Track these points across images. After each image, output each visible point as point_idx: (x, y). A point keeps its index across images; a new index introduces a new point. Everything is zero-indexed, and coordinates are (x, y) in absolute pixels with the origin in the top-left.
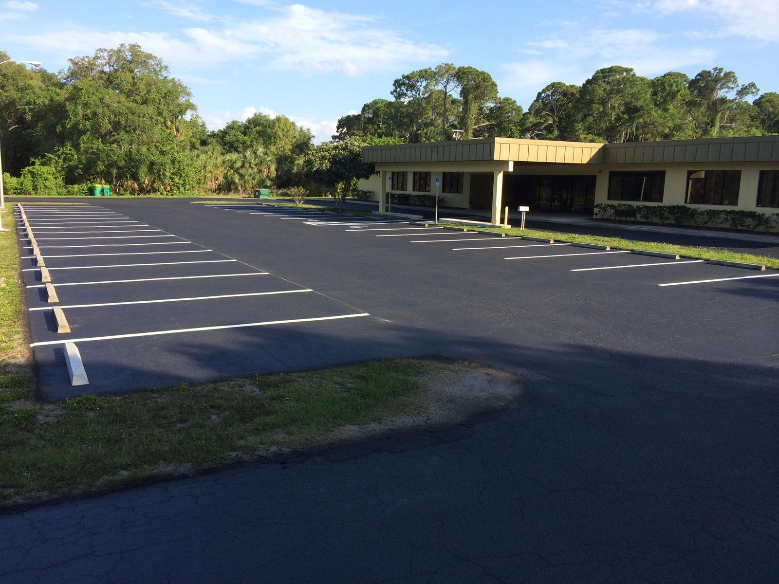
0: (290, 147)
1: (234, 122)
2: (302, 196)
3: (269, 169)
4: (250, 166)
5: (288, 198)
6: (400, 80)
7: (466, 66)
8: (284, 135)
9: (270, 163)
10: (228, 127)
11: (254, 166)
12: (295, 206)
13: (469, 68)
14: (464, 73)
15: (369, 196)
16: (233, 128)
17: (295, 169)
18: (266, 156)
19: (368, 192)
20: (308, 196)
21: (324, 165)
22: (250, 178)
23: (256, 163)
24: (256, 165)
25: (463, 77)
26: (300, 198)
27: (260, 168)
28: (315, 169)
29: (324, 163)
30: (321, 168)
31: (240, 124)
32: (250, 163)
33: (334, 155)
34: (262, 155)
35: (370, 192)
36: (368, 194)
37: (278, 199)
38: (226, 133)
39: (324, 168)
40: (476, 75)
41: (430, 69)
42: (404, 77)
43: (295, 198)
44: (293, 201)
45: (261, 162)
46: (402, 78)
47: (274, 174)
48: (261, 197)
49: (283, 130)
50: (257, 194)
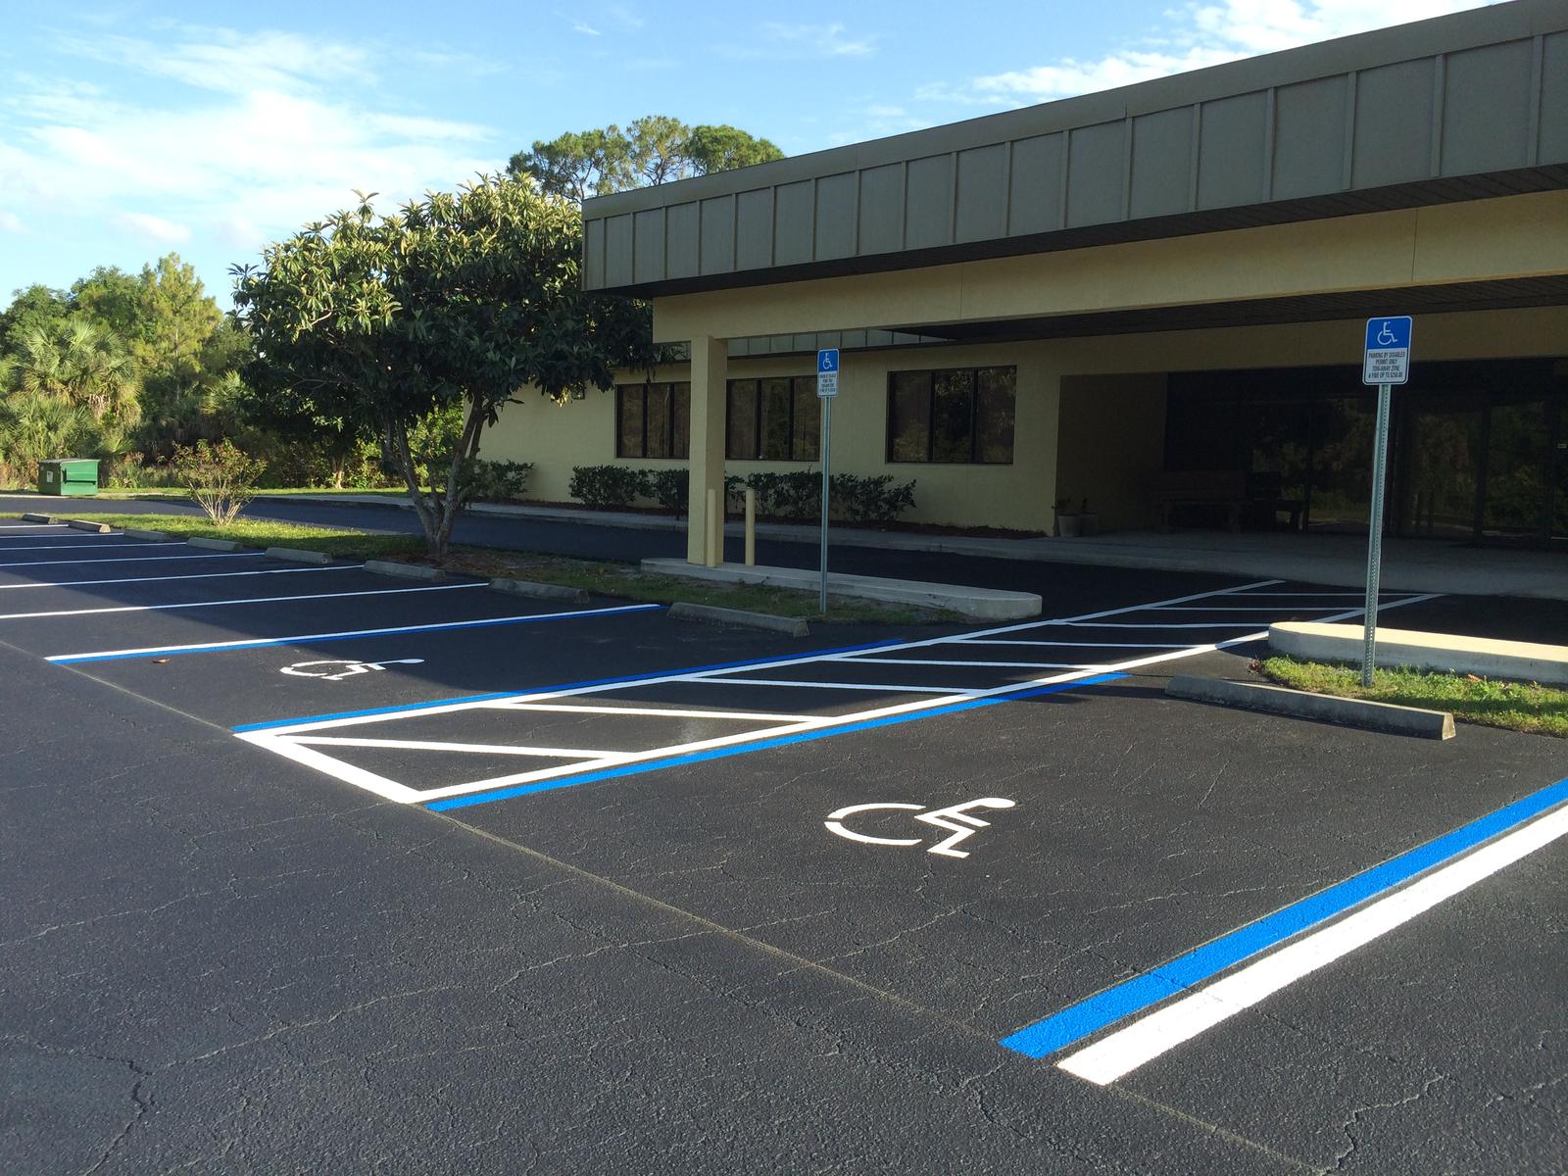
0: (198, 347)
1: (36, 291)
2: (235, 481)
3: (115, 395)
4: (43, 386)
5: (178, 492)
6: (528, 158)
7: (716, 124)
8: (175, 313)
9: (118, 376)
10: (18, 304)
11: (59, 386)
12: (202, 528)
13: (724, 128)
14: (716, 140)
15: (518, 483)
16: (32, 306)
17: (212, 403)
18: (104, 353)
19: (511, 466)
20: (260, 482)
21: (362, 304)
22: (41, 425)
23: (66, 377)
24: (66, 383)
25: (715, 151)
26: (224, 491)
27: (79, 394)
28: (306, 324)
29: (361, 295)
30: (341, 324)
31: (54, 296)
32: (43, 376)
33: (414, 255)
34: (89, 350)
35: (520, 468)
36: (511, 475)
37: (140, 499)
38: (13, 319)
39: (365, 321)
40: (749, 147)
41: (612, 128)
42: (540, 149)
43: (200, 491)
44: (189, 504)
45: (85, 371)
46: (532, 152)
47: (135, 417)
48: (67, 491)
49: (174, 297)
50: (50, 478)
